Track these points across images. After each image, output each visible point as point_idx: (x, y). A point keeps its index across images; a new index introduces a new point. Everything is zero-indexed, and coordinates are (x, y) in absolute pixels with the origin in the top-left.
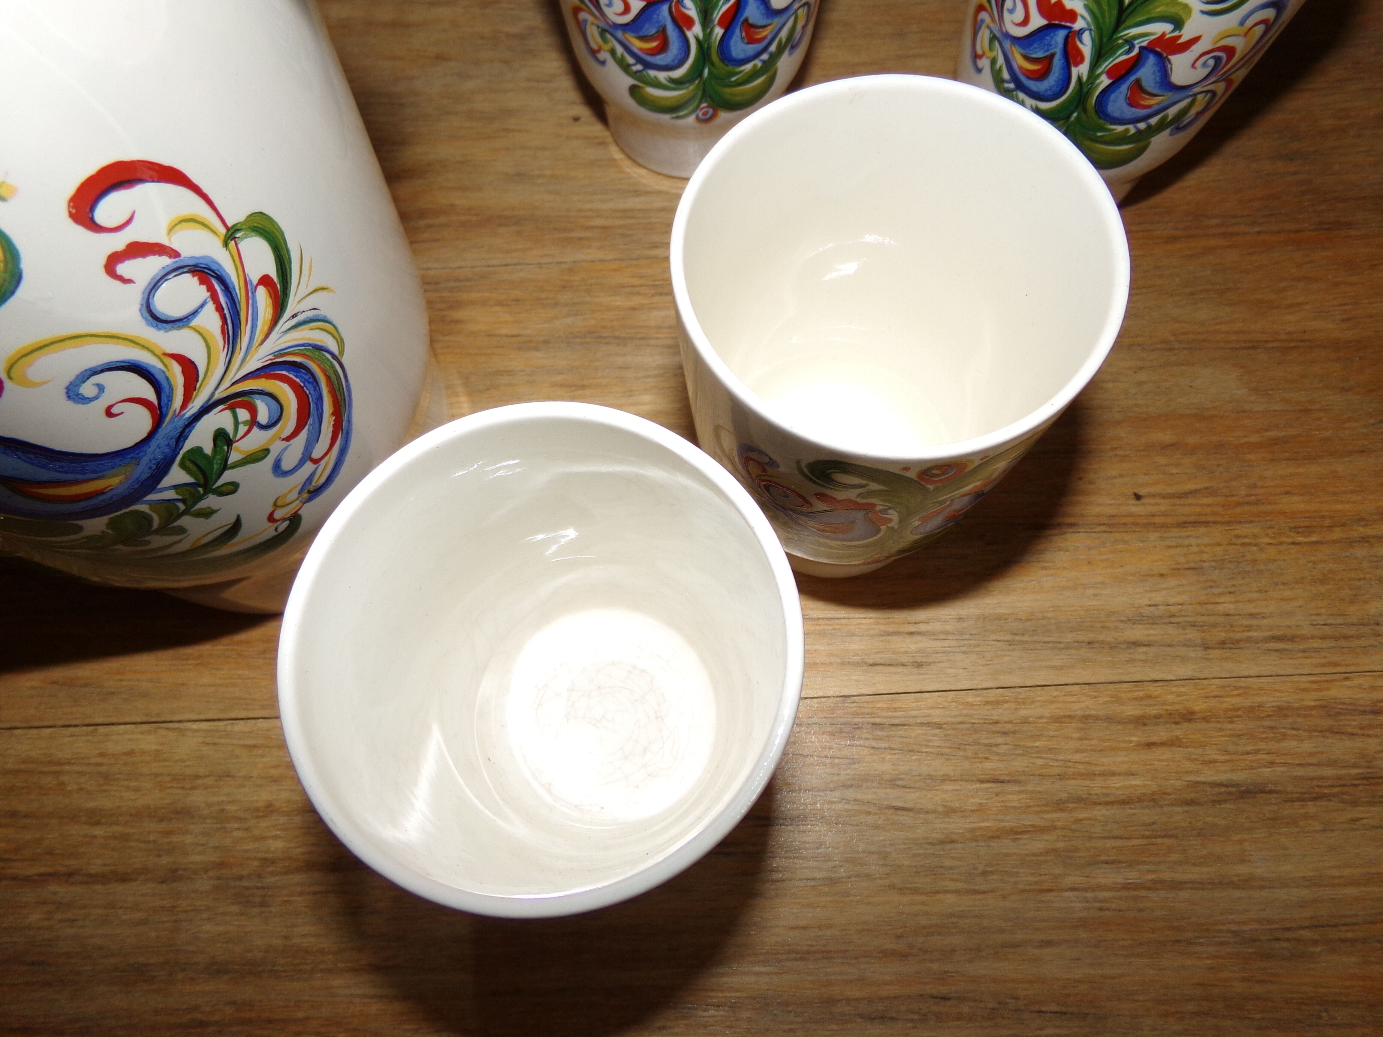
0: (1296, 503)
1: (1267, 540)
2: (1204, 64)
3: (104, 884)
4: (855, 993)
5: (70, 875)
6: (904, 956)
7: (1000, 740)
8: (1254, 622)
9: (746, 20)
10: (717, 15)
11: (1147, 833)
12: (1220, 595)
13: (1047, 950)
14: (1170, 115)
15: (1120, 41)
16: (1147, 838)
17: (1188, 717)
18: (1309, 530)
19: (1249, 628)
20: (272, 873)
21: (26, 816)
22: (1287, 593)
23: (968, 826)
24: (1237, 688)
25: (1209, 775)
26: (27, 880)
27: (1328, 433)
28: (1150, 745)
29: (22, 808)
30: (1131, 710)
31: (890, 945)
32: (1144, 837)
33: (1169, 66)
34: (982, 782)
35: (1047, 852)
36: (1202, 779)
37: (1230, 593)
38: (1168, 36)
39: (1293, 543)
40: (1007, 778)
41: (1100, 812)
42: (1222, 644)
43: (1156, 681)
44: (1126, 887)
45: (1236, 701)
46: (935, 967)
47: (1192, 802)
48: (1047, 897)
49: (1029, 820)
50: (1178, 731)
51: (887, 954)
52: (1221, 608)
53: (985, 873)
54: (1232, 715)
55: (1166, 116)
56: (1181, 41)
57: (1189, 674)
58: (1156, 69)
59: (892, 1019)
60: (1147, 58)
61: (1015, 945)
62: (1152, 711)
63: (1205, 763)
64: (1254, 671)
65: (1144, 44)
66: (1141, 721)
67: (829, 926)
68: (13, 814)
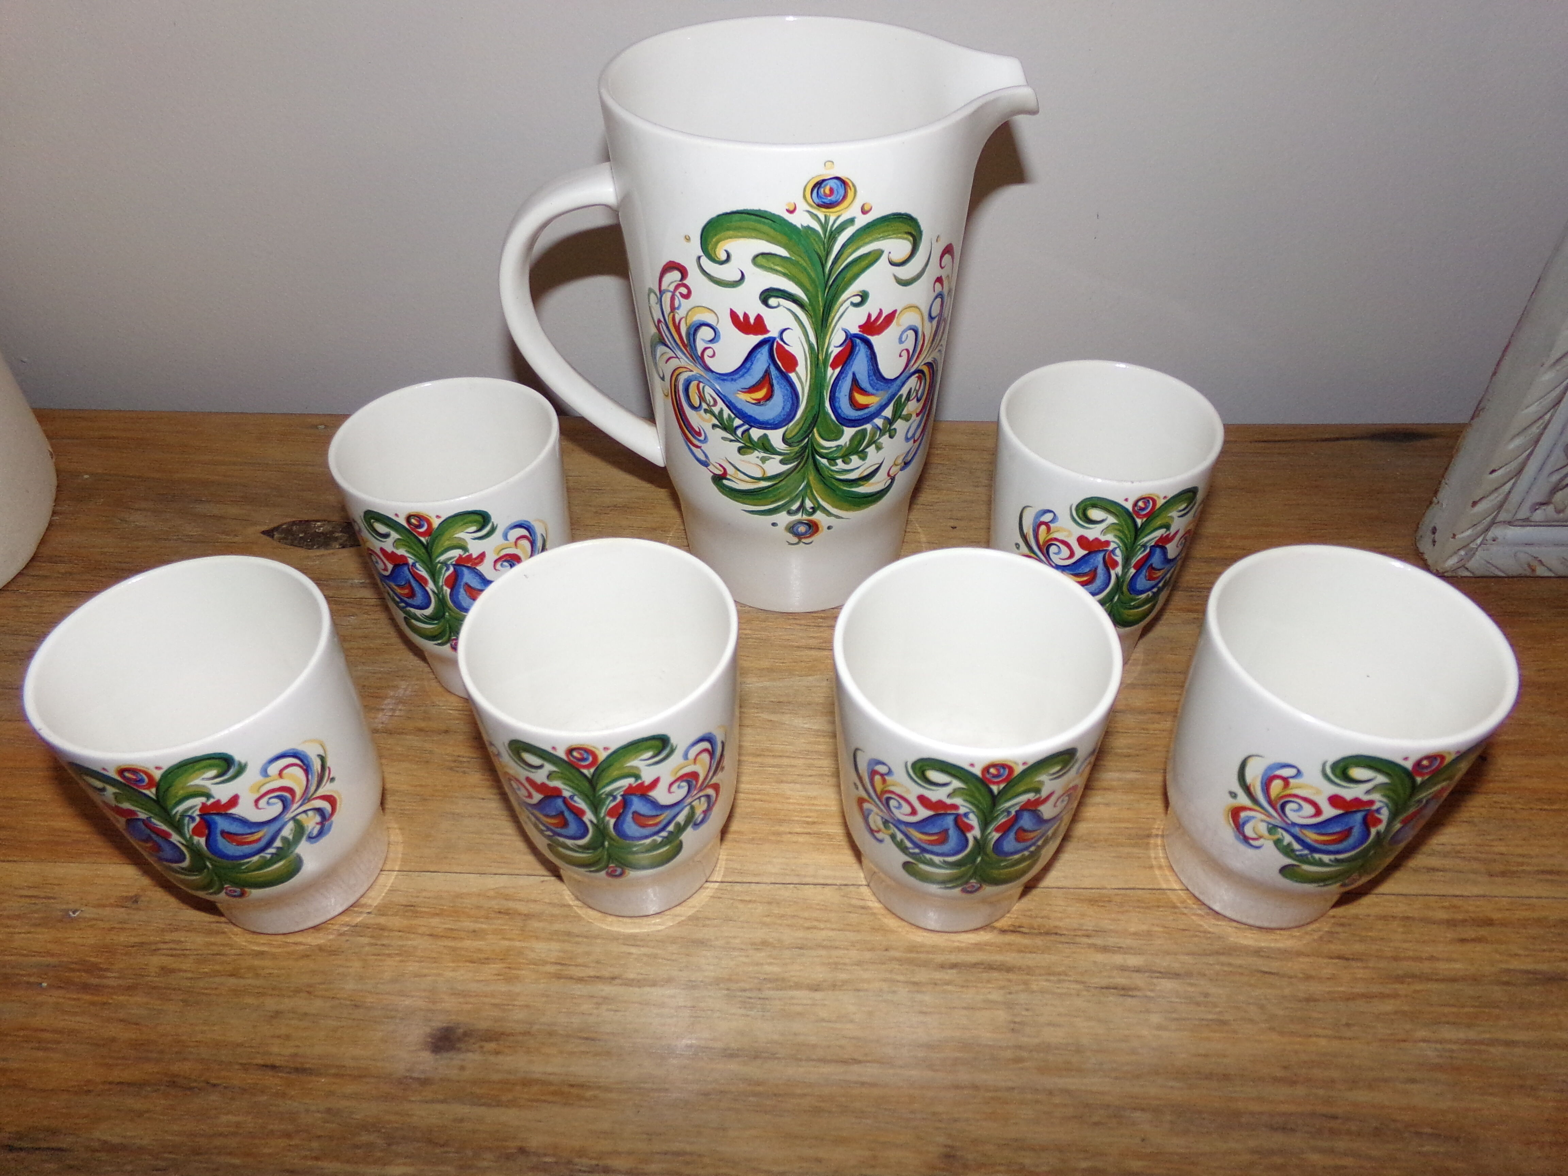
0: (1536, 783)
1: (1519, 806)
3: (640, 987)
4: (1254, 1107)
5: (613, 978)
6: (1293, 1083)
7: (1340, 929)
8: (1526, 860)
9: (1151, 565)
10: (1134, 561)
11: (1477, 1004)
12: (1493, 840)
13: (1413, 1086)
16: (1476, 1007)
17: (1489, 922)
18: (1551, 801)
19: (1522, 864)
20: (769, 989)
21: (578, 936)
22: (1547, 842)
23: (1327, 989)
24: (1523, 905)
25: (1515, 964)
26: (580, 980)
27: (1548, 740)
28: (1463, 941)
29: (576, 930)
30: (1442, 915)
31: (1280, 1073)
32: (1473, 1006)
34: (1331, 958)
35: (1396, 1013)
36: (1512, 967)
37: (1500, 839)
39: (1541, 810)
40: (1351, 957)
41: (1434, 986)
42: (1503, 874)
43: (1457, 896)
44: (1467, 1042)
45: (1527, 914)
46: (1321, 1092)
47: (1507, 983)
48: (1402, 1045)
49: (1375, 989)
50: (1483, 932)
51: (1276, 1080)
52: (1496, 849)
53: (1348, 1025)
54: (1524, 923)
57: (1482, 893)
59: (1292, 1130)
61: (1386, 1080)
62: (1460, 917)
63: (1510, 955)
64: (1533, 893)
66: (1451, 923)
67: (1225, 1056)
68: (569, 934)
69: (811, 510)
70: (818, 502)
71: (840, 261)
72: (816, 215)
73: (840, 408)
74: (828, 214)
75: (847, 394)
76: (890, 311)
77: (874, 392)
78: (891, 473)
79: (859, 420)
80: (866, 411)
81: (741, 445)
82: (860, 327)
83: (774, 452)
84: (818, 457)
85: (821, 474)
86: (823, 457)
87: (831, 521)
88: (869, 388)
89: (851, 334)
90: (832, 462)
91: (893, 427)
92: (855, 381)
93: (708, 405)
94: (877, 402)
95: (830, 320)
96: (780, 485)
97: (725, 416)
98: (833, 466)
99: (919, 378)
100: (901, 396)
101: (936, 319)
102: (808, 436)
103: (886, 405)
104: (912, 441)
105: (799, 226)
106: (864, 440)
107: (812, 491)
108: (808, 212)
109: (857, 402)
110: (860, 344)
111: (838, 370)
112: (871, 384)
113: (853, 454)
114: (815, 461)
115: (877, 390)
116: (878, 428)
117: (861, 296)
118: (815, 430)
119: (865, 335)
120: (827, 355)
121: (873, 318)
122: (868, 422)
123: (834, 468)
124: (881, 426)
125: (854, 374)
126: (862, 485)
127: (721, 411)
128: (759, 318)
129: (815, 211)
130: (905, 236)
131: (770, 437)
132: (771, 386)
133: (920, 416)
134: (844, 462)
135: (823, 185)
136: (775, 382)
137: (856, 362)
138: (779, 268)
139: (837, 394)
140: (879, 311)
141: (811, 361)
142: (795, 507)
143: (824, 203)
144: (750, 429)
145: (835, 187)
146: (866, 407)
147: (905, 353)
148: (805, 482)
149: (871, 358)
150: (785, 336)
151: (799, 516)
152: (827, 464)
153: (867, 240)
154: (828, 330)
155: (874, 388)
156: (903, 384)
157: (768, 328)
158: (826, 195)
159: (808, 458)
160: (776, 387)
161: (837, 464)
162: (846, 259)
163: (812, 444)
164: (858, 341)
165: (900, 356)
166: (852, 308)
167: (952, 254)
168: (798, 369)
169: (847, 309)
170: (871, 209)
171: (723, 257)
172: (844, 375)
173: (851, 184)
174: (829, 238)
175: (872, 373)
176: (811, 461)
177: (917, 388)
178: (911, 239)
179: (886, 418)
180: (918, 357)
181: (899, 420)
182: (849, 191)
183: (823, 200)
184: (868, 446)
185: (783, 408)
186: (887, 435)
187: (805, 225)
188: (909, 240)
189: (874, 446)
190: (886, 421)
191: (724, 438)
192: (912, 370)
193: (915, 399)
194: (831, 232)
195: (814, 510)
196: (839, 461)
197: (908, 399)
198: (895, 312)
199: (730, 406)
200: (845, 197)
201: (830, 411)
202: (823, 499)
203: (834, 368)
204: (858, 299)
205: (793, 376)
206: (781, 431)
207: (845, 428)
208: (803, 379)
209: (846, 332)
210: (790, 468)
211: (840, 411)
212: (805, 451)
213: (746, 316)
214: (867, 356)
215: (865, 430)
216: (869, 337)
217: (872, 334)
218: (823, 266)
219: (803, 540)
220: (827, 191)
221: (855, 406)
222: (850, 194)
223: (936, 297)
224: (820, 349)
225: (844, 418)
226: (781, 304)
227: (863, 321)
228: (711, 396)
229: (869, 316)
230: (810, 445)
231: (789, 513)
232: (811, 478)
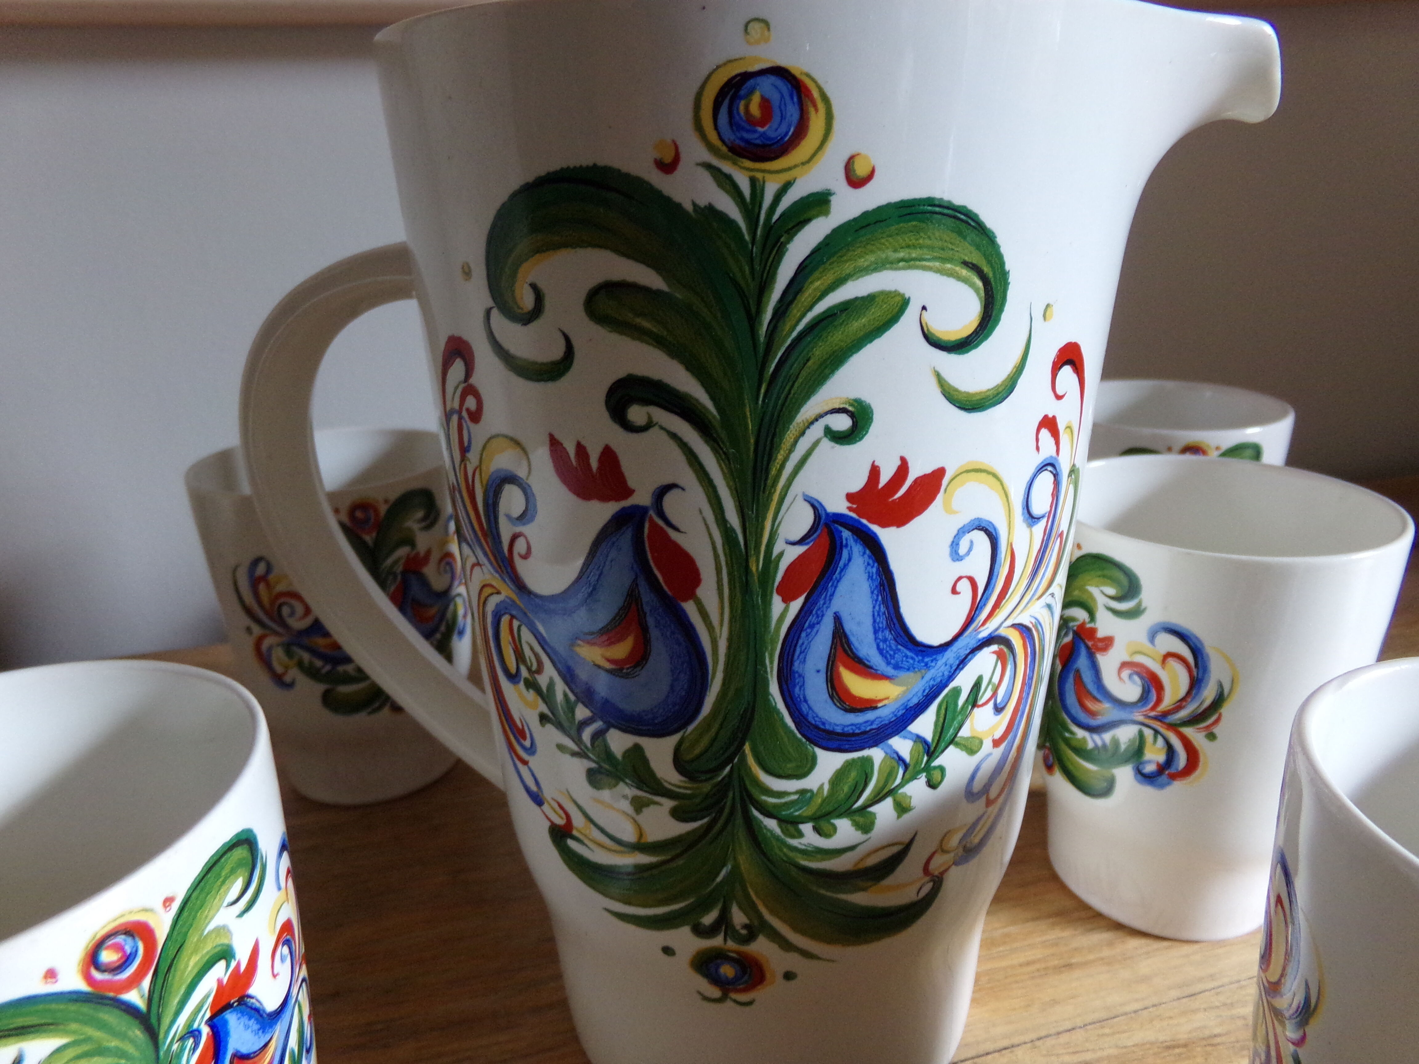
2: (283, 960)
14: (294, 1047)
15: (175, 1047)
33: (253, 1001)
38: (225, 981)
55: (292, 1052)
56: (243, 968)
58: (245, 1020)
60: (225, 1023)
65: (208, 1015)
69: (744, 932)
70: (760, 917)
71: (795, 311)
72: (729, 178)
73: (806, 701)
74: (759, 175)
75: (822, 665)
76: (928, 470)
77: (889, 671)
78: (933, 866)
79: (854, 734)
80: (870, 715)
81: (593, 765)
82: (850, 497)
83: (657, 788)
84: (756, 813)
85: (764, 854)
86: (769, 815)
87: (792, 961)
88: (876, 660)
89: (827, 514)
90: (791, 828)
91: (936, 763)
92: (840, 637)
93: (529, 669)
94: (896, 699)
95: (773, 472)
96: (673, 865)
97: (559, 697)
98: (793, 837)
99: (1000, 656)
100: (957, 691)
101: (1043, 523)
102: (730, 760)
103: (920, 708)
104: (983, 800)
105: (688, 207)
106: (866, 785)
107: (745, 890)
108: (708, 167)
109: (847, 691)
110: (851, 542)
111: (796, 605)
112: (880, 651)
113: (840, 816)
114: (750, 823)
115: (897, 667)
116: (901, 759)
117: (852, 415)
118: (747, 748)
119: (864, 521)
120: (770, 563)
121: (884, 479)
122: (875, 744)
123: (794, 842)
124: (906, 755)
125: (838, 619)
126: (864, 889)
127: (551, 685)
128: (608, 455)
129: (727, 167)
130: (964, 272)
131: (649, 753)
132: (644, 630)
133: (1003, 747)
134: (817, 830)
135: (742, 92)
136: (651, 621)
137: (843, 587)
138: (646, 324)
139: (796, 664)
140: (899, 463)
141: (730, 574)
142: (708, 919)
143: (747, 142)
144: (607, 730)
145: (775, 98)
146: (869, 705)
147: (964, 586)
148: (729, 867)
149: (881, 584)
150: (669, 502)
151: (717, 941)
152: (778, 831)
153: (862, 262)
154: (771, 495)
155: (888, 663)
156: (963, 663)
157: (631, 483)
158: (752, 122)
159: (732, 813)
160: (654, 633)
161: (800, 835)
162: (810, 308)
163: (741, 779)
164: (846, 534)
165: (954, 591)
166: (826, 444)
167: (1078, 369)
168: (700, 592)
169: (816, 444)
170: (873, 172)
171: (527, 300)
172: (812, 619)
173: (816, 94)
174: (764, 246)
175: (882, 621)
176: (739, 820)
177: (996, 679)
178: (979, 284)
179: (919, 739)
180: (997, 606)
181: (951, 748)
182: (812, 110)
183: (746, 136)
184: (877, 798)
185: (672, 687)
186: (923, 779)
187: (702, 203)
188: (972, 285)
189: (889, 802)
190: (920, 747)
191: (561, 747)
192: (984, 633)
193: (991, 704)
194: (769, 228)
195: (751, 936)
196: (807, 828)
197: (973, 701)
198: (940, 473)
199: (568, 676)
200: (801, 130)
201: (781, 706)
202: (772, 912)
203: (787, 599)
204: (842, 423)
205: (689, 607)
206: (670, 742)
207: (820, 752)
208: (715, 618)
209: (816, 506)
210: (694, 831)
211: (804, 708)
212: (725, 796)
213: (581, 449)
214: (870, 577)
215: (868, 761)
216: (875, 528)
217: (884, 525)
218: (753, 319)
219: (734, 996)
220: (755, 109)
221: (840, 700)
222: (816, 123)
223: (1041, 468)
224: (752, 545)
225: (817, 727)
226: (655, 419)
227: (858, 483)
228: (532, 649)
229: (875, 472)
230: (736, 783)
231: (699, 931)
232: (742, 859)
